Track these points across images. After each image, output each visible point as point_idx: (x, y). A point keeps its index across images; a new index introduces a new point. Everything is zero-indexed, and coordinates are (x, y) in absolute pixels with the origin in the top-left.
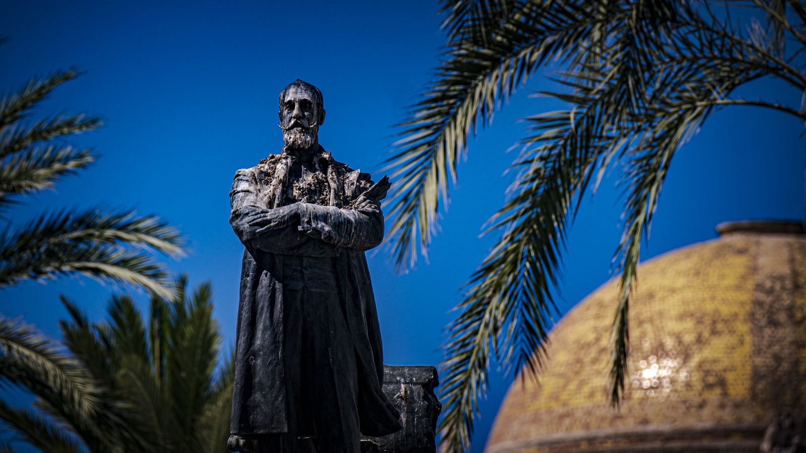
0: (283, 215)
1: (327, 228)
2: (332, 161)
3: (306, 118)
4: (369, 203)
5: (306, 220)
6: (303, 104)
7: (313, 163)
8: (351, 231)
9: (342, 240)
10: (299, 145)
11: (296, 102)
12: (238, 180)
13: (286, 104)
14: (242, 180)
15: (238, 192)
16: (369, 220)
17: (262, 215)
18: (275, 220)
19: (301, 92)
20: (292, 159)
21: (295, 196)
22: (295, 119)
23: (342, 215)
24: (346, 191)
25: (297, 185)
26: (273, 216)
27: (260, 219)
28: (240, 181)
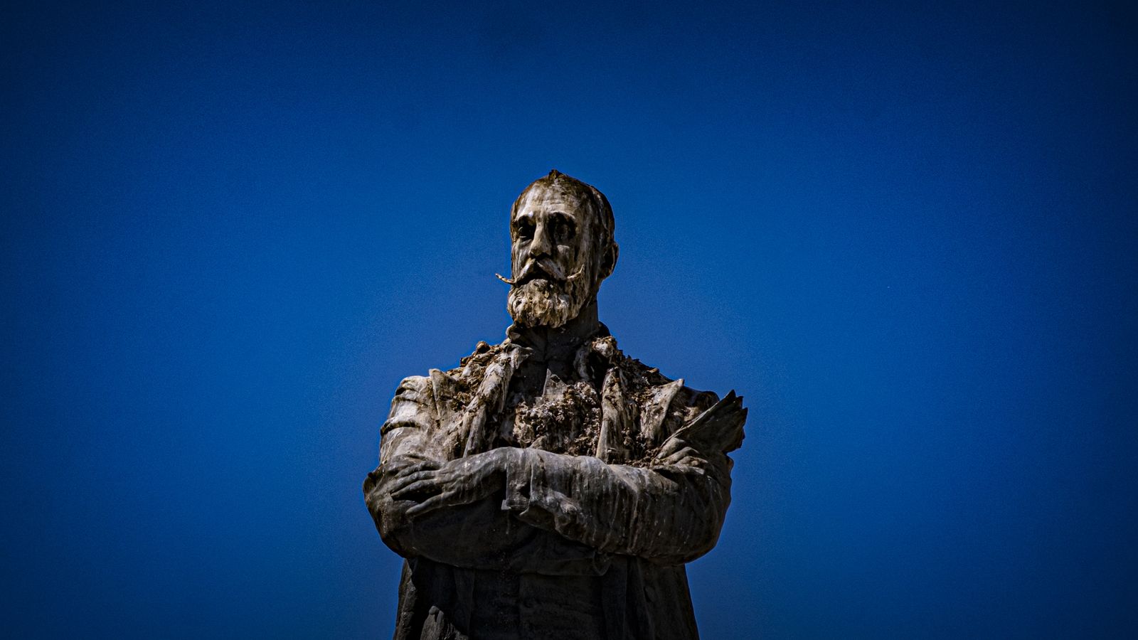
0: (468, 474)
1: (567, 507)
2: (617, 357)
3: (561, 257)
4: (689, 453)
5: (519, 486)
6: (555, 224)
7: (575, 362)
8: (630, 514)
9: (609, 535)
10: (538, 320)
11: (539, 220)
12: (398, 399)
13: (515, 225)
14: (404, 399)
15: (393, 427)
16: (679, 491)
17: (422, 474)
18: (450, 485)
19: (552, 198)
20: (522, 352)
21: (516, 436)
22: (534, 260)
23: (610, 477)
24: (643, 428)
25: (525, 410)
26: (447, 477)
27: (417, 483)
28: (402, 403)
